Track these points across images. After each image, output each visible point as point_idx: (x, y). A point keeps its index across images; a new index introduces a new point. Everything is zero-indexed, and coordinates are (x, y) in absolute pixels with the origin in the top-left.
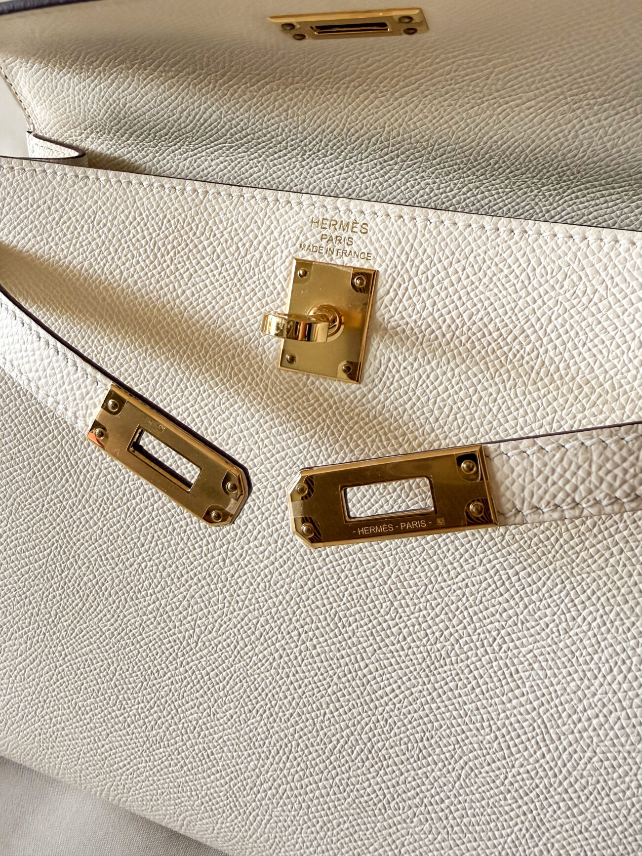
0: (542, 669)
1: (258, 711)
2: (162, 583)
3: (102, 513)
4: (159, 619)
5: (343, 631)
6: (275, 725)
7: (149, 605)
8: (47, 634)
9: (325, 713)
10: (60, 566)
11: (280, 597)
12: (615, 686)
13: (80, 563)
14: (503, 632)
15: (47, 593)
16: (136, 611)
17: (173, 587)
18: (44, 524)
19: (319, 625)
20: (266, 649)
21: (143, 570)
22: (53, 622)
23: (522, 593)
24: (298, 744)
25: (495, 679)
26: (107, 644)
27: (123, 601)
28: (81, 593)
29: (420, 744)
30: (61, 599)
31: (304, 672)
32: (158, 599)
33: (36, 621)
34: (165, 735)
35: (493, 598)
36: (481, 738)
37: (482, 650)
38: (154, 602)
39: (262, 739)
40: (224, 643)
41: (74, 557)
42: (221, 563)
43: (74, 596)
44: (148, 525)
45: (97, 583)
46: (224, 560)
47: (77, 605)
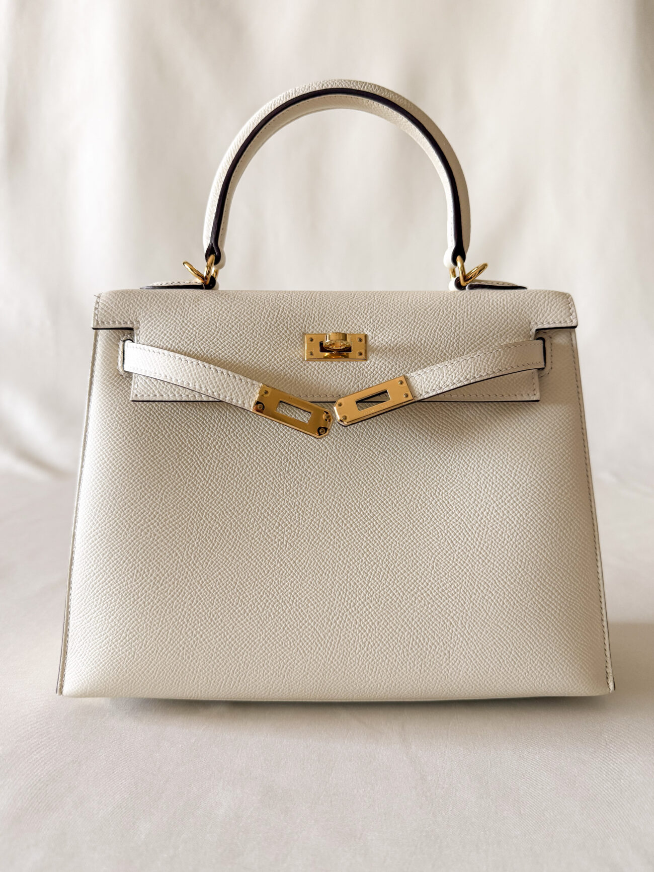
0: (459, 497)
1: (326, 573)
2: (262, 517)
3: (222, 485)
4: (262, 539)
5: (365, 512)
6: (336, 578)
7: (255, 532)
8: (189, 572)
9: (362, 561)
10: (197, 524)
11: (330, 504)
12: (489, 493)
13: (209, 519)
14: (439, 486)
15: (188, 545)
16: (247, 538)
17: (269, 517)
18: (185, 501)
19: (352, 513)
20: (326, 536)
21: (249, 512)
22: (193, 562)
23: (443, 464)
24: (350, 584)
25: (440, 510)
26: (230, 565)
27: (239, 535)
28: (211, 538)
29: (412, 558)
30: (198, 546)
31: (348, 541)
32: (260, 527)
33: (181, 566)
34: (272, 611)
35: (432, 471)
36: (439, 542)
37: (431, 498)
38: (258, 530)
39: (330, 589)
40: (302, 541)
41: (205, 516)
42: (295, 496)
43: (207, 541)
44: (250, 486)
45: (221, 529)
46: (297, 493)
47: (209, 546)
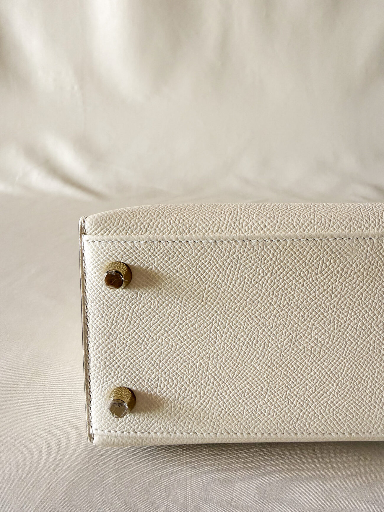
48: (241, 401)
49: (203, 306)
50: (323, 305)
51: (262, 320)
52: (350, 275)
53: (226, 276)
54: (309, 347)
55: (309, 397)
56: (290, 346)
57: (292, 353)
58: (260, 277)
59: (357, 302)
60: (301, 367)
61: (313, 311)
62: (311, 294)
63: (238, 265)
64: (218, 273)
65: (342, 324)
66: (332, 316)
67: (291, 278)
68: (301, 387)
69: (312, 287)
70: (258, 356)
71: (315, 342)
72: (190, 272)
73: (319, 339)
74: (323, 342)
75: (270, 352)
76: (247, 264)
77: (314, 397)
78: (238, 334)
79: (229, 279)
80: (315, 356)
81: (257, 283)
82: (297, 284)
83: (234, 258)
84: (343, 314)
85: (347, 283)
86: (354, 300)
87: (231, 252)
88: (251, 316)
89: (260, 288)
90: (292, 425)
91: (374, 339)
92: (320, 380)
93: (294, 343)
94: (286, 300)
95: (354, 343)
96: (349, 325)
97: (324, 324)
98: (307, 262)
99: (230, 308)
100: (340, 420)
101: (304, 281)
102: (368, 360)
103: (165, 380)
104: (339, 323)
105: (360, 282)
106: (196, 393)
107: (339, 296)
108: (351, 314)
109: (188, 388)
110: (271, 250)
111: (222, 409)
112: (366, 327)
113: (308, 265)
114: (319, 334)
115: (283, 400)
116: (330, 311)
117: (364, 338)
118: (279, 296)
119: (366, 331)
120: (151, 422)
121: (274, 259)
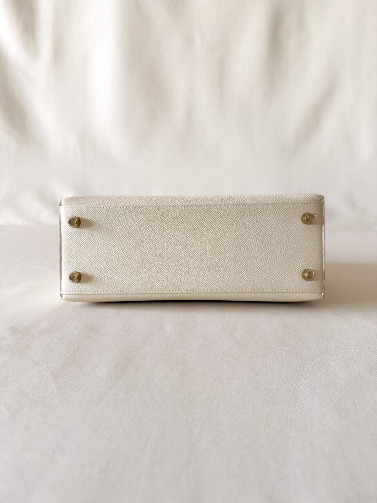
48: (126, 277)
49: (110, 235)
50: (160, 235)
51: (135, 241)
52: (171, 222)
53: (120, 222)
54: (155, 253)
55: (155, 274)
56: (147, 253)
57: (147, 255)
58: (134, 223)
59: (174, 234)
60: (151, 261)
61: (156, 237)
62: (155, 230)
63: (125, 218)
64: (116, 221)
65: (168, 243)
66: (164, 239)
67: (147, 223)
68: (151, 270)
69: (155, 227)
70: (133, 257)
71: (157, 250)
72: (105, 221)
73: (159, 249)
74: (160, 251)
75: (138, 255)
76: (128, 217)
77: (157, 275)
78: (125, 247)
79: (121, 224)
80: (157, 257)
81: (132, 225)
82: (149, 226)
83: (123, 215)
84: (168, 239)
85: (169, 225)
86: (173, 232)
87: (122, 212)
88: (130, 240)
89: (134, 227)
90: (148, 287)
91: (182, 249)
92: (159, 267)
93: (148, 251)
94: (144, 232)
95: (173, 251)
96: (171, 243)
97: (161, 243)
98: (153, 216)
99: (122, 236)
100: (168, 285)
101: (152, 224)
102: (180, 258)
103: (94, 268)
104: (167, 243)
105: (175, 225)
106: (107, 274)
107: (166, 231)
108: (172, 239)
109: (104, 271)
110: (138, 211)
111: (118, 280)
112: (178, 244)
113: (153, 217)
114: (159, 247)
115: (144, 276)
116: (163, 238)
117: (177, 249)
118: (142, 231)
119: (178, 246)
120: (87, 287)
121: (139, 215)
